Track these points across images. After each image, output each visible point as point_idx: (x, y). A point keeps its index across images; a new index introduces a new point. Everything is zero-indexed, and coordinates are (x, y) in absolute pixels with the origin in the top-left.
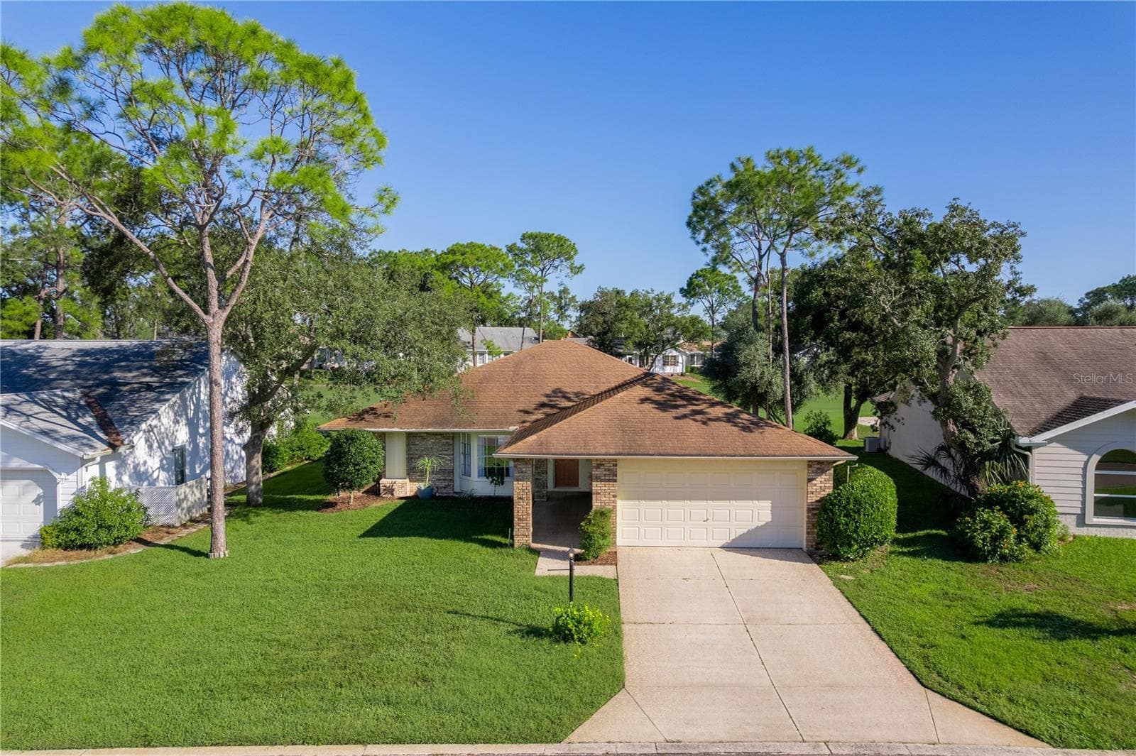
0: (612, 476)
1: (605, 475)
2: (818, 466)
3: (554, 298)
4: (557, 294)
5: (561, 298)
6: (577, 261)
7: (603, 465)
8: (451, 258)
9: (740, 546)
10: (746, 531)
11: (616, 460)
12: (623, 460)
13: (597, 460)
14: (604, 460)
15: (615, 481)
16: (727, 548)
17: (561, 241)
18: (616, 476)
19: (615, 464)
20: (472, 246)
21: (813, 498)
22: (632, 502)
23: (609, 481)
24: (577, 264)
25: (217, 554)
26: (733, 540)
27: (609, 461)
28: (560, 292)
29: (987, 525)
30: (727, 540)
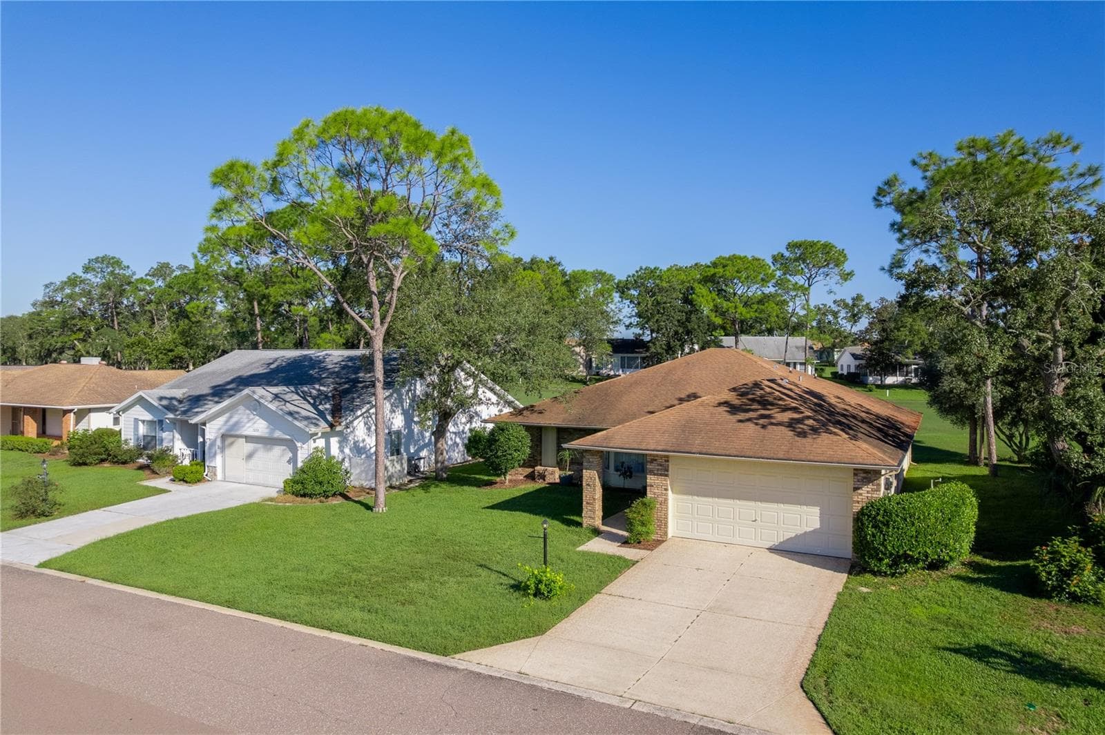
0: (664, 472)
1: (658, 470)
2: (865, 475)
3: (846, 306)
4: (850, 302)
5: (854, 305)
6: (847, 267)
7: (656, 460)
8: (712, 271)
9: (787, 550)
10: (793, 535)
11: (667, 457)
12: (674, 456)
13: (651, 455)
14: (657, 455)
15: (667, 476)
16: (772, 550)
17: (827, 248)
18: (667, 471)
19: (667, 459)
20: (733, 258)
21: (857, 508)
22: (685, 497)
23: (661, 475)
24: (848, 271)
25: (377, 509)
26: (781, 543)
27: (662, 457)
28: (853, 299)
29: (1055, 556)
30: (775, 541)
